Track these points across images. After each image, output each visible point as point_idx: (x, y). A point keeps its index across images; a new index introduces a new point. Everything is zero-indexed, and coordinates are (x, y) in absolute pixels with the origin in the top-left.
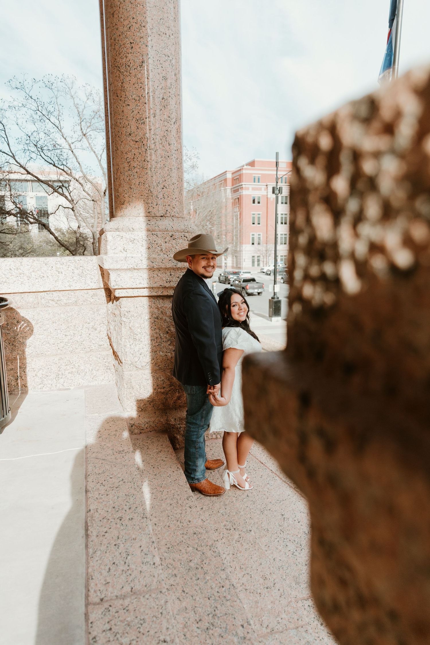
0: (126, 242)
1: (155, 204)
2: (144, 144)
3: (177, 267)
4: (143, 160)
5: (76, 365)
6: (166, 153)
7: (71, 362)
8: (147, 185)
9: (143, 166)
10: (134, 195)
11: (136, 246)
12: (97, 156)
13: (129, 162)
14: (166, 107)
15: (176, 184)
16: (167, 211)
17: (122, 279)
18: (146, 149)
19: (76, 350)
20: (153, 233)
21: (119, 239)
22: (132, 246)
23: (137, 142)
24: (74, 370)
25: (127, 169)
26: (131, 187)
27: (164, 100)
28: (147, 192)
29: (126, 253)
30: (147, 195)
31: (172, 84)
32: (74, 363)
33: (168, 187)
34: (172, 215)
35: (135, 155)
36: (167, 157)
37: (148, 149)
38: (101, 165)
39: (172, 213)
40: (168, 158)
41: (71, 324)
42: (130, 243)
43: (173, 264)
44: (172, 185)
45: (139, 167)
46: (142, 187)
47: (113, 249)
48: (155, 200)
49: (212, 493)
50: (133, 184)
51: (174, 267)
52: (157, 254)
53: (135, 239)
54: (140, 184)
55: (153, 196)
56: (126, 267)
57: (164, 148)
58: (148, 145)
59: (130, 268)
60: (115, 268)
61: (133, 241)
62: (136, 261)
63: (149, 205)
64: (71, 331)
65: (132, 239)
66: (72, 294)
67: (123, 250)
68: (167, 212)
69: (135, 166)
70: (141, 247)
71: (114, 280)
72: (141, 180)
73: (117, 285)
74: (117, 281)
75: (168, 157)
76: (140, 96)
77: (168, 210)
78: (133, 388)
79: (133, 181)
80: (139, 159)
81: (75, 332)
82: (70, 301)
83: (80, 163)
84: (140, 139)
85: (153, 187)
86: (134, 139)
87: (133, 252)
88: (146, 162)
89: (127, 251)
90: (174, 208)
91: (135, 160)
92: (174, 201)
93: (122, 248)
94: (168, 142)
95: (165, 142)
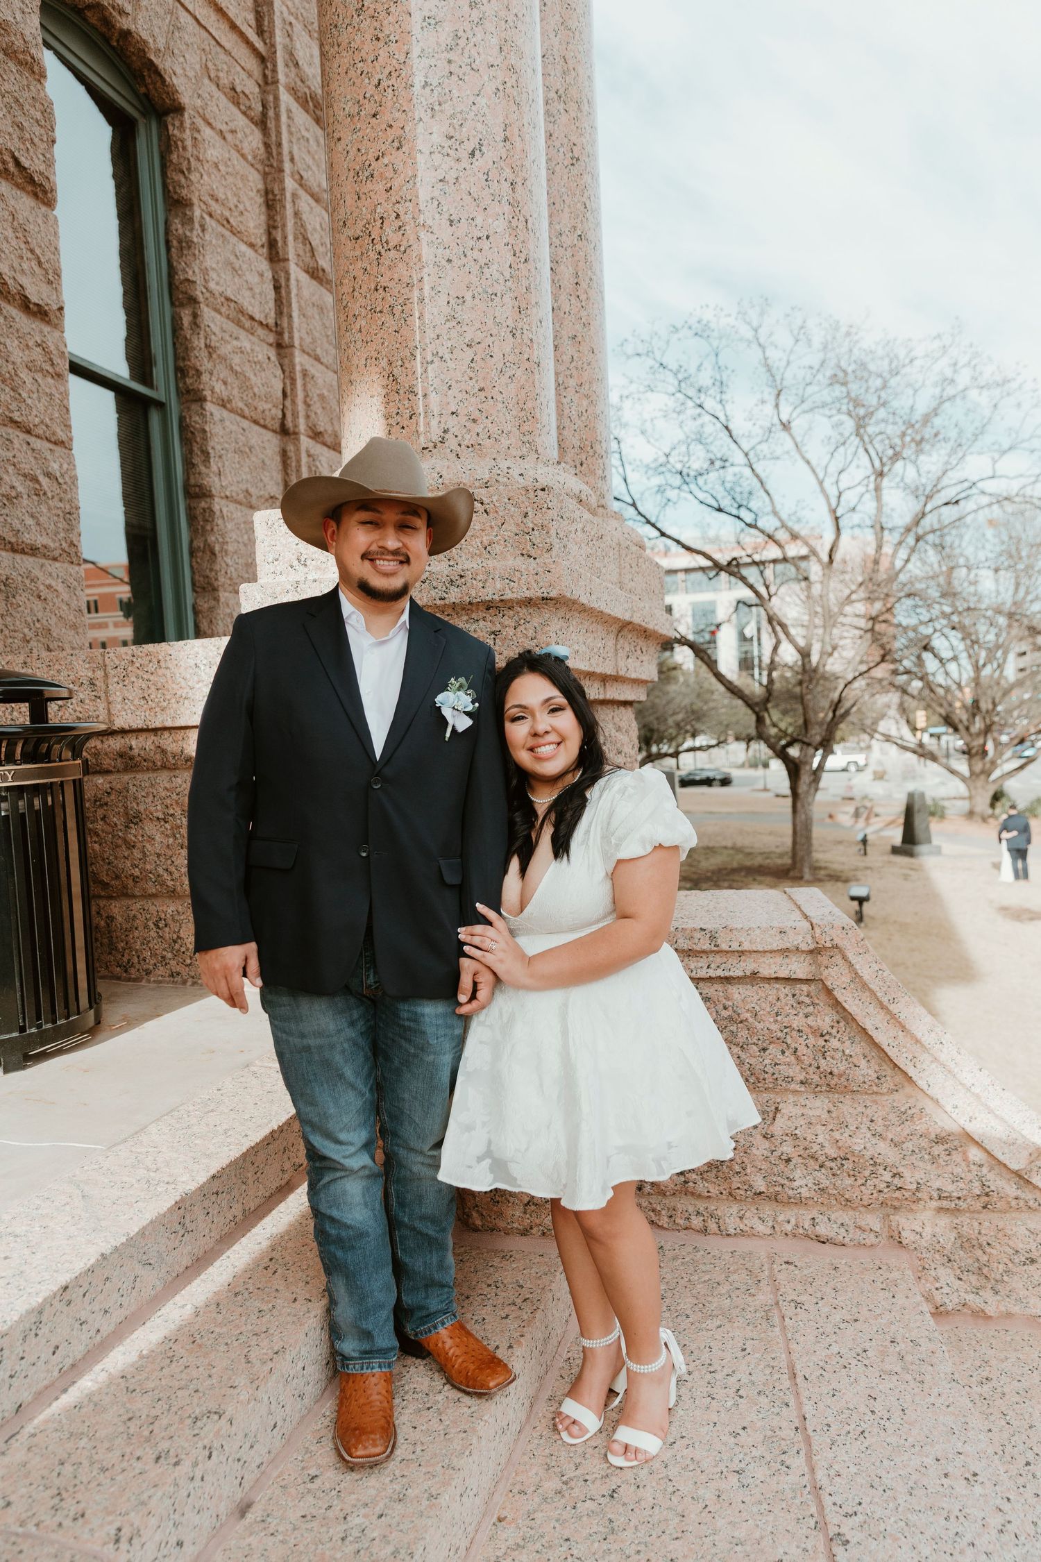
2: (373, 240)
3: (447, 602)
4: (373, 287)
6: (440, 251)
9: (374, 306)
13: (346, 306)
14: (437, 107)
15: (483, 345)
16: (445, 431)
18: (379, 253)
23: (358, 238)
26: (353, 378)
27: (428, 89)
28: (385, 382)
29: (306, 570)
30: (384, 392)
31: (460, 33)
33: (447, 356)
34: (466, 442)
35: (355, 278)
36: (444, 263)
37: (383, 252)
39: (468, 437)
40: (448, 266)
43: (433, 593)
44: (466, 349)
45: (364, 312)
46: (374, 369)
48: (406, 402)
51: (439, 602)
54: (369, 361)
55: (401, 392)
58: (384, 240)
67: (296, 563)
68: (447, 436)
69: (357, 313)
72: (371, 350)
75: (449, 261)
76: (361, 98)
77: (452, 431)
83: (771, 492)
85: (400, 363)
86: (351, 233)
88: (381, 291)
89: (308, 563)
90: (474, 421)
91: (356, 293)
92: (473, 399)
93: (295, 557)
94: (446, 216)
95: (437, 216)
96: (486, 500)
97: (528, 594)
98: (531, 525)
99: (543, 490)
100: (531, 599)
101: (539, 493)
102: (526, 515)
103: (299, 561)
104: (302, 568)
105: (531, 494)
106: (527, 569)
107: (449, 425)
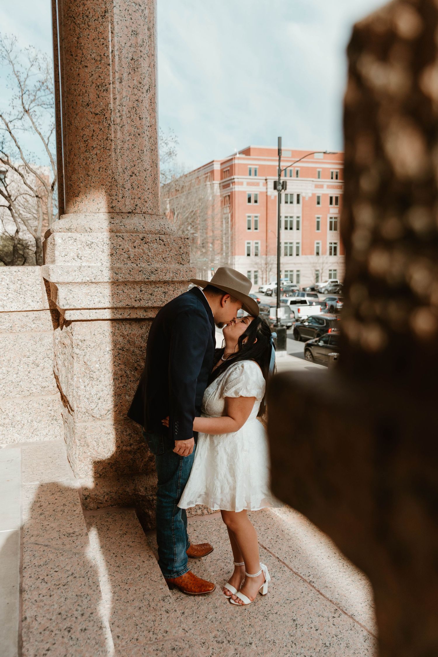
0: (80, 246)
1: (121, 197)
2: (106, 118)
3: (150, 280)
4: (105, 138)
5: (10, 414)
6: (136, 130)
7: (3, 410)
8: (111, 171)
9: (105, 146)
10: (93, 184)
11: (95, 252)
12: (43, 139)
13: (87, 141)
14: (136, 70)
15: (149, 171)
16: (136, 205)
17: (75, 296)
18: (109, 125)
19: (10, 394)
20: (118, 234)
21: (71, 242)
22: (89, 252)
23: (97, 114)
24: (7, 421)
25: (83, 149)
26: (89, 173)
27: (133, 61)
28: (110, 181)
29: (81, 261)
30: (109, 184)
31: (144, 40)
32: (7, 411)
33: (137, 174)
34: (143, 211)
35: (94, 131)
36: (137, 135)
37: (111, 124)
38: (48, 150)
39: (144, 208)
41: (3, 358)
42: (87, 248)
43: (144, 276)
44: (144, 172)
45: (99, 147)
46: (104, 173)
47: (63, 255)
48: (120, 191)
49: (196, 590)
50: (90, 170)
51: (146, 280)
52: (123, 262)
53: (93, 243)
54: (101, 169)
55: (118, 186)
56: (79, 280)
57: (133, 124)
58: (112, 119)
59: (86, 281)
60: (66, 281)
61: (90, 245)
62: (94, 272)
63: (112, 197)
64: (3, 368)
65: (89, 243)
66: (6, 316)
67: (76, 257)
68: (137, 207)
69: (94, 146)
70: (100, 253)
71: (64, 297)
72: (103, 164)
73: (68, 304)
74: (67, 299)
75: (139, 134)
76: (102, 55)
77: (139, 205)
78: (88, 446)
79: (92, 166)
80: (100, 137)
81: (10, 369)
82: (4, 327)
83: (21, 147)
84: (101, 110)
85: (118, 174)
86: (93, 110)
87: (90, 260)
88: (110, 141)
89: (83, 258)
90: (146, 202)
91: (94, 138)
92: (146, 193)
93: (76, 255)
94: (138, 116)
95: (135, 115)
96: (165, 240)
97: (183, 279)
98: (182, 252)
99: (188, 239)
100: (183, 281)
101: (186, 240)
102: (180, 248)
103: (78, 257)
104: (79, 260)
105: (183, 240)
106: (183, 270)
107: (138, 203)
